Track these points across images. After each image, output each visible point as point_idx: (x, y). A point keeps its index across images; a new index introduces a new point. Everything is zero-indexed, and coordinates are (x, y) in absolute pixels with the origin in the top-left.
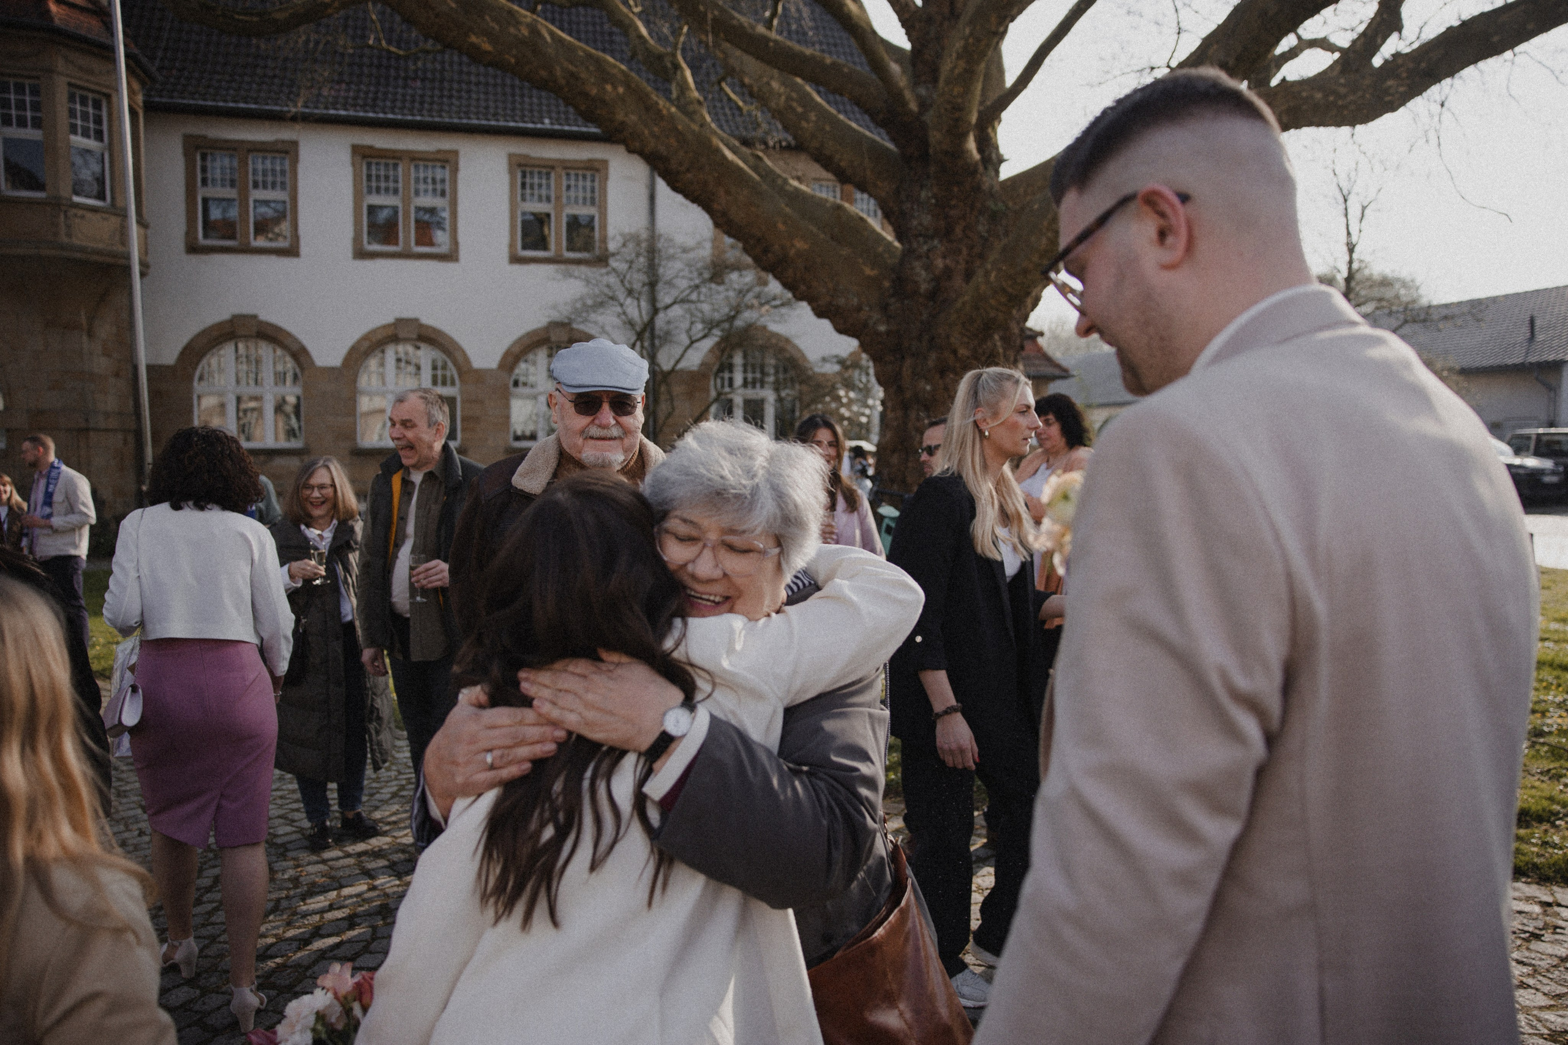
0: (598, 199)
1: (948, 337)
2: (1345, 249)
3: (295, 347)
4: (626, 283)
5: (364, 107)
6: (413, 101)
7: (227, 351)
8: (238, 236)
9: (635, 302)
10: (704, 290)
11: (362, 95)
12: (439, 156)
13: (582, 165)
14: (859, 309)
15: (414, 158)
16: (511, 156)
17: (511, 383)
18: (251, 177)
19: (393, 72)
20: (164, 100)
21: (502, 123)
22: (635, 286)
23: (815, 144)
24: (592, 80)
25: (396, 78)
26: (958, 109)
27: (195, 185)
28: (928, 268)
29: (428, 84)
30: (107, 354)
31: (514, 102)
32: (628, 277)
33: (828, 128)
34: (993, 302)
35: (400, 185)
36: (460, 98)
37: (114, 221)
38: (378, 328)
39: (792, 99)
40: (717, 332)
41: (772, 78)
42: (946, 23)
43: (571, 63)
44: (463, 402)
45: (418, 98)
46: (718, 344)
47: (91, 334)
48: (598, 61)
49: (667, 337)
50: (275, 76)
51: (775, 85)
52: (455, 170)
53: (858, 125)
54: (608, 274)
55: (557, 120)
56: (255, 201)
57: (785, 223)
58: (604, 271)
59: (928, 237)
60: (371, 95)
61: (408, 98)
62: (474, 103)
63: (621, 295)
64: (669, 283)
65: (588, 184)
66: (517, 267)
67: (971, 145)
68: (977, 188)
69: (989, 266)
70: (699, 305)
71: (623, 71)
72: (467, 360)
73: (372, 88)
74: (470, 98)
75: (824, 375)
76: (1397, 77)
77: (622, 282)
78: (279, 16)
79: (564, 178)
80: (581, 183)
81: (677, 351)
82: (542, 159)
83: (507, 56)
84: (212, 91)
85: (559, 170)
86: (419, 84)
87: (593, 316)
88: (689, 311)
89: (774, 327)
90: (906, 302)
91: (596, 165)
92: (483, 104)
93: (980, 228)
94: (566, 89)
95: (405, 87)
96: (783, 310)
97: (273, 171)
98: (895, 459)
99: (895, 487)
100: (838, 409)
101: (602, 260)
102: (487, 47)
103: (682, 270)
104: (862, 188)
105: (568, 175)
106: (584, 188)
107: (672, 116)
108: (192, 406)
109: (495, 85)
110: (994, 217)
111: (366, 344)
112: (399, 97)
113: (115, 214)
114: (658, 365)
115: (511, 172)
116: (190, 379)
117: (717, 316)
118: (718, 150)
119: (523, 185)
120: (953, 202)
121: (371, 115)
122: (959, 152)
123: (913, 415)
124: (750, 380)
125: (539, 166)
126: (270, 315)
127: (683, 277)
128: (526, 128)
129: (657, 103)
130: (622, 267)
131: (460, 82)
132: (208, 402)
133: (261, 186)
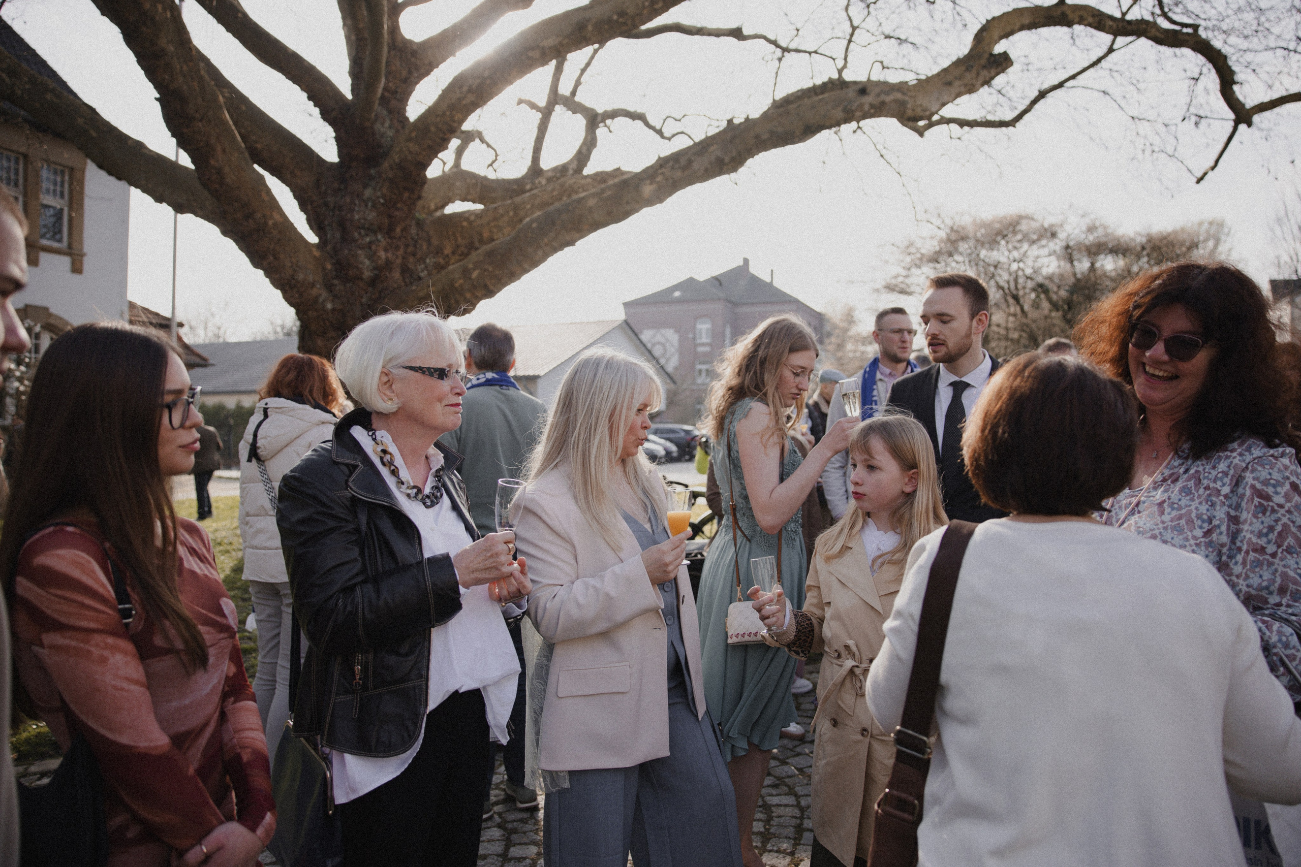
59: (371, 229)
90: (348, 285)
93: (412, 231)
120: (399, 205)
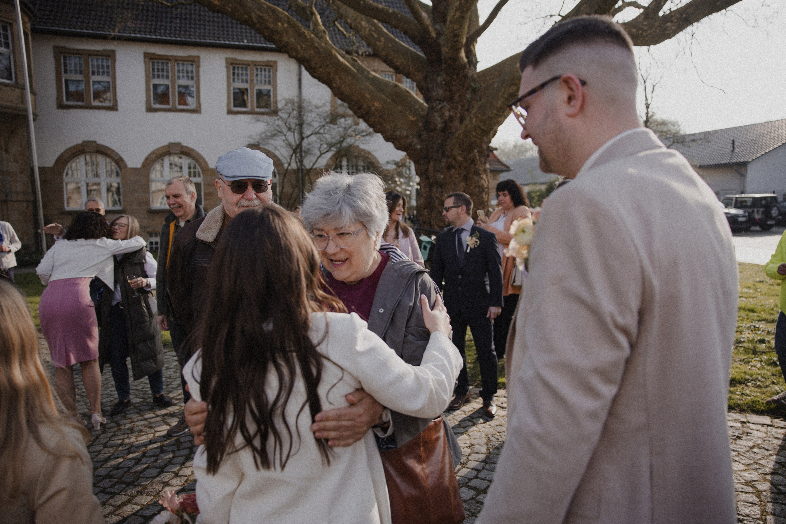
0: (272, 81)
1: (452, 150)
2: (645, 107)
3: (116, 158)
4: (287, 124)
5: (150, 33)
6: (176, 30)
7: (81, 160)
8: (85, 101)
9: (292, 134)
10: (327, 128)
11: (148, 26)
12: (191, 59)
13: (264, 64)
14: (407, 137)
15: (177, 59)
16: (227, 59)
18: (91, 70)
19: (164, 15)
20: (42, 27)
21: (222, 42)
22: (292, 126)
23: (384, 53)
24: (271, 20)
25: (166, 18)
26: (456, 36)
27: (61, 73)
28: (441, 116)
29: (183, 21)
30: (16, 161)
31: (228, 31)
32: (288, 121)
33: (390, 45)
34: (474, 133)
35: (170, 74)
36: (200, 29)
37: (18, 91)
38: (160, 148)
39: (373, 31)
40: (334, 149)
41: (362, 20)
43: (261, 12)
44: (204, 185)
46: (334, 155)
47: (7, 151)
48: (274, 11)
49: (308, 152)
50: (102, 16)
51: (363, 23)
52: (198, 66)
53: (406, 44)
54: (278, 119)
55: (251, 40)
56: (93, 82)
57: (370, 94)
58: (276, 118)
59: (441, 101)
60: (153, 26)
61: (173, 28)
62: (207, 31)
63: (285, 130)
64: (309, 125)
65: (267, 73)
66: (231, 116)
67: (463, 54)
68: (466, 76)
69: (472, 116)
70: (324, 135)
71: (286, 16)
72: (206, 164)
73: (154, 23)
74: (205, 29)
75: (388, 170)
76: (672, 22)
77: (285, 123)
79: (255, 70)
80: (263, 73)
81: (314, 159)
82: (244, 61)
83: (227, 8)
84: (68, 23)
85: (252, 66)
86: (178, 21)
87: (271, 141)
88: (318, 138)
89: (362, 146)
90: (431, 134)
91: (272, 64)
92: (212, 32)
93: (467, 96)
94: (258, 25)
95: (171, 23)
96: (367, 138)
97: (102, 65)
98: (425, 212)
99: (426, 226)
100: (395, 187)
101: (275, 112)
102: (217, 3)
103: (315, 118)
104: (408, 76)
105: (257, 69)
106: (265, 75)
107: (311, 38)
108: (63, 188)
109: (218, 22)
110: (474, 91)
111: (154, 155)
112: (168, 28)
113: (18, 88)
114: (304, 166)
115: (227, 67)
116: (61, 174)
117: (334, 141)
118: (335, 57)
119: (234, 74)
120: (454, 83)
121: (154, 37)
122: (456, 58)
123: (434, 190)
125: (241, 64)
126: (104, 141)
127: (317, 121)
128: (235, 45)
129: (304, 33)
130: (285, 116)
131: (200, 20)
132: (71, 186)
133: (96, 74)
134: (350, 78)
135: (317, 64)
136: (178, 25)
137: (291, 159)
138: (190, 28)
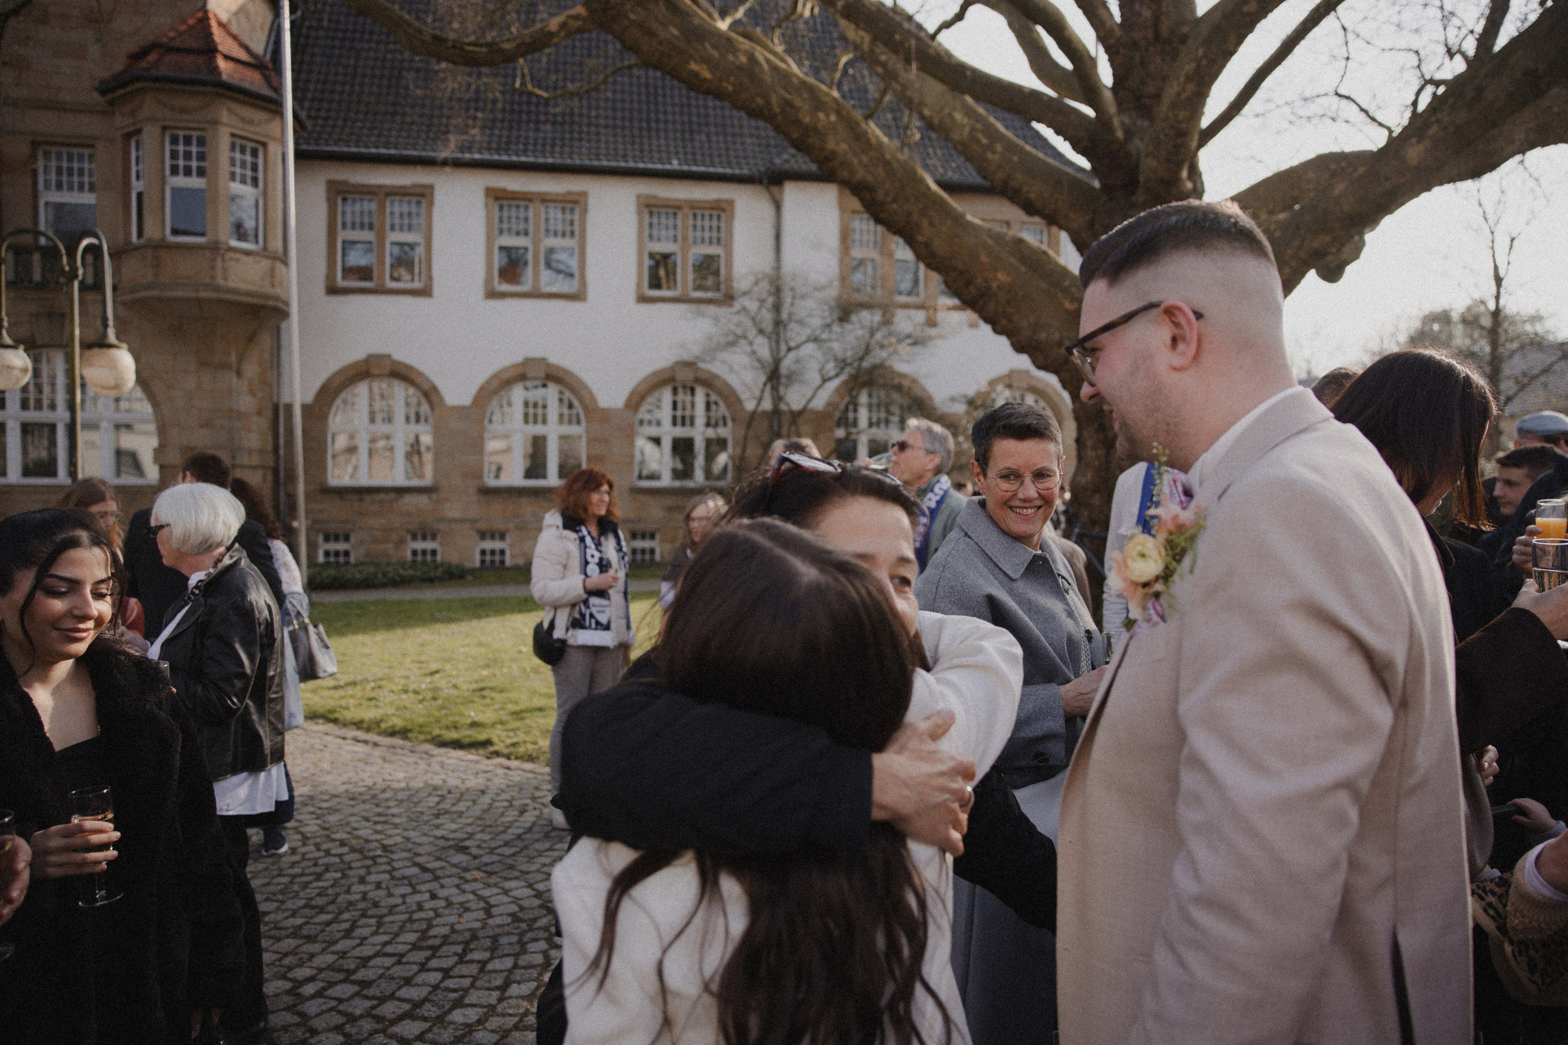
0: (723, 238)
2: (1493, 283)
3: (426, 387)
4: (757, 323)
5: (498, 150)
6: (544, 145)
7: (362, 390)
8: (375, 279)
9: (766, 341)
10: (834, 329)
11: (495, 139)
12: (572, 198)
13: (708, 205)
15: (545, 199)
16: (639, 197)
17: (637, 422)
18: (388, 222)
19: (524, 117)
20: (311, 148)
21: (631, 164)
22: (764, 325)
23: (1001, 175)
24: (806, 107)
25: (528, 122)
27: (335, 229)
29: (558, 128)
30: (252, 392)
31: (641, 144)
33: (1015, 159)
35: (531, 226)
36: (589, 141)
37: (265, 263)
38: (509, 368)
39: (977, 131)
40: (848, 370)
41: (955, 109)
42: (1152, 50)
43: (789, 93)
44: (590, 441)
45: (549, 141)
46: (845, 383)
47: (239, 374)
48: (811, 89)
49: (791, 377)
50: (412, 123)
51: (958, 116)
52: (585, 212)
54: (738, 313)
55: (685, 160)
56: (393, 243)
57: (989, 256)
58: (732, 310)
60: (504, 139)
61: (540, 141)
62: (603, 145)
63: (752, 333)
64: (801, 323)
65: (715, 223)
66: (644, 308)
67: (1184, 174)
70: (829, 344)
72: (593, 399)
73: (505, 133)
74: (598, 141)
75: (956, 414)
77: (753, 319)
78: (507, 46)
79: (691, 218)
80: (707, 223)
81: (809, 394)
82: (669, 200)
83: (725, 84)
84: (354, 137)
85: (686, 210)
86: (549, 127)
87: (726, 355)
88: (822, 350)
91: (724, 205)
92: (612, 146)
94: (780, 118)
95: (537, 130)
96: (916, 349)
97: (409, 214)
101: (729, 299)
102: (707, 75)
105: (695, 215)
106: (711, 228)
108: (326, 443)
111: (496, 383)
112: (531, 141)
113: (268, 258)
114: (788, 405)
115: (639, 213)
116: (324, 417)
117: (847, 355)
119: (651, 225)
121: (505, 158)
122: (1176, 180)
124: (874, 420)
125: (667, 206)
126: (402, 355)
127: (816, 316)
128: (656, 170)
130: (752, 306)
131: (589, 125)
132: (341, 442)
133: (397, 227)
134: (949, 222)
135: (887, 195)
136: (550, 135)
137: (763, 391)
138: (572, 139)
